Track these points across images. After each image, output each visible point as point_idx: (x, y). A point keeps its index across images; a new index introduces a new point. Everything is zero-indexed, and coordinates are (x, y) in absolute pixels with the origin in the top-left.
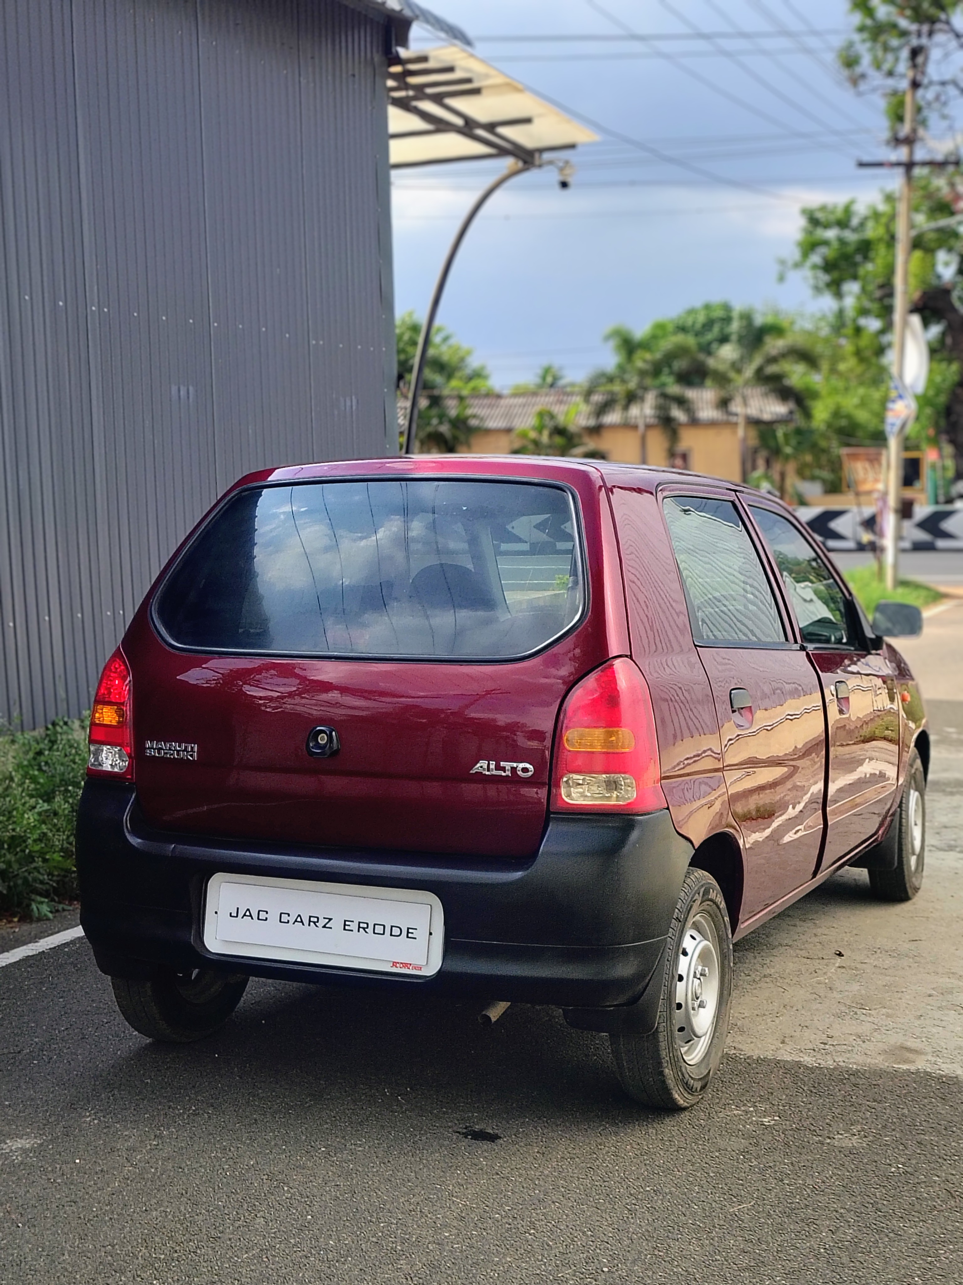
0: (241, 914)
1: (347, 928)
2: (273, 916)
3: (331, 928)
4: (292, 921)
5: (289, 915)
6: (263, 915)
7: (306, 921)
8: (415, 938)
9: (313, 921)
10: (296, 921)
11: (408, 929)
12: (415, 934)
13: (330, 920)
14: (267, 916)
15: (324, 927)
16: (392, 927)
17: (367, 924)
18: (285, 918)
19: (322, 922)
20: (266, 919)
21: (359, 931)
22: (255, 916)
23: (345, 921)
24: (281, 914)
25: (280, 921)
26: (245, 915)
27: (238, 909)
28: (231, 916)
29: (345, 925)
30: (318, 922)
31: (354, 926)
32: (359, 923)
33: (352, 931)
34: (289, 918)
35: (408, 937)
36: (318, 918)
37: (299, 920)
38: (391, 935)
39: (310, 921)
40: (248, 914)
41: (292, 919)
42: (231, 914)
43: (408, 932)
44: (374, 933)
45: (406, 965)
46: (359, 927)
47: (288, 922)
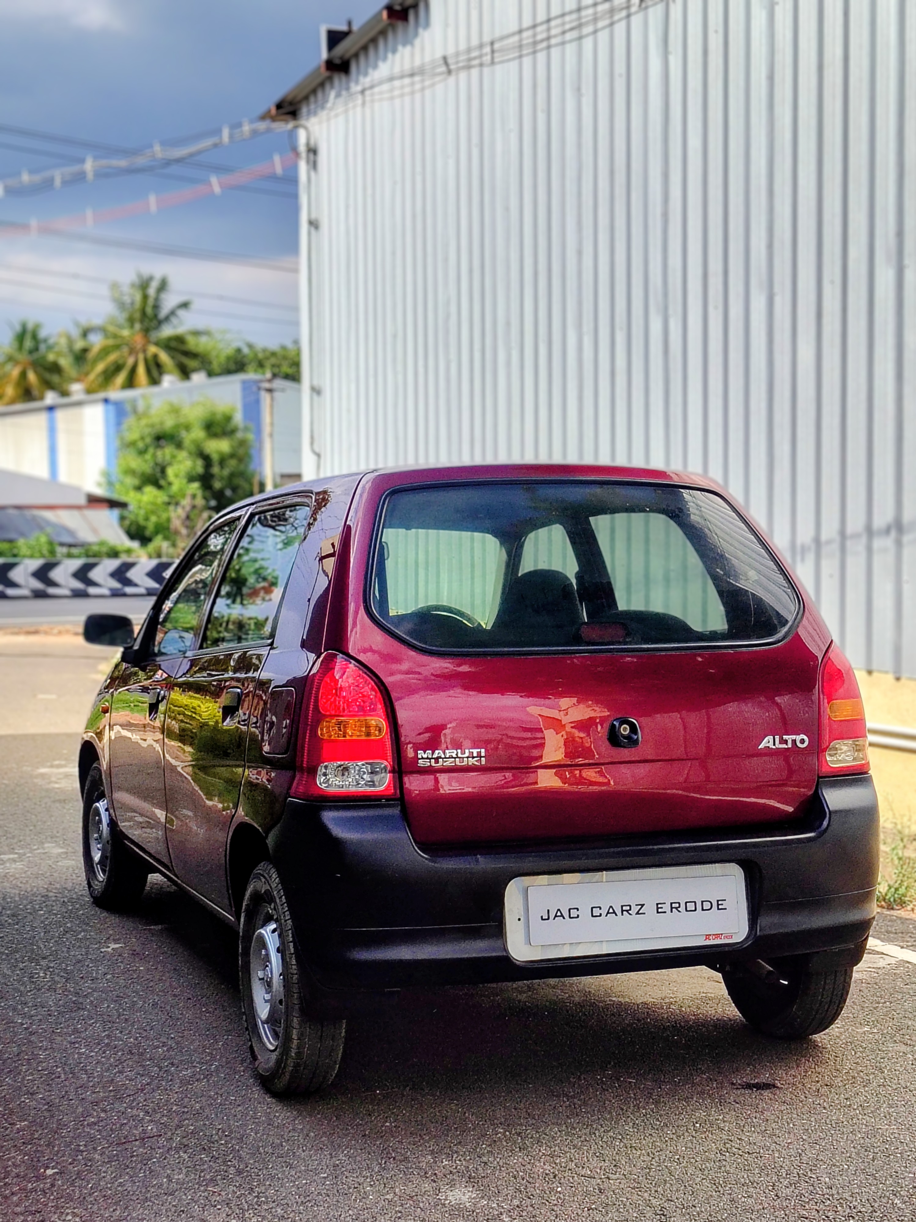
0: (552, 916)
1: (660, 910)
2: (585, 912)
3: (644, 914)
4: (604, 914)
5: (600, 908)
6: (574, 913)
7: (619, 912)
8: (725, 909)
9: (626, 910)
10: (608, 913)
11: (718, 901)
12: (725, 905)
13: (642, 905)
14: (578, 913)
15: (638, 913)
16: (702, 902)
17: (679, 903)
18: (596, 912)
19: (635, 909)
20: (578, 916)
21: (672, 912)
22: (566, 915)
23: (657, 904)
24: (592, 908)
25: (593, 916)
26: (556, 916)
27: (548, 911)
28: (542, 919)
29: (658, 908)
30: (630, 910)
31: (667, 908)
32: (671, 904)
33: (665, 912)
34: (601, 911)
35: (718, 909)
36: (630, 906)
37: (611, 911)
38: (703, 910)
39: (622, 911)
40: (559, 915)
41: (604, 912)
42: (542, 917)
43: (718, 905)
44: (686, 910)
45: (717, 936)
46: (672, 908)
47: (601, 915)
